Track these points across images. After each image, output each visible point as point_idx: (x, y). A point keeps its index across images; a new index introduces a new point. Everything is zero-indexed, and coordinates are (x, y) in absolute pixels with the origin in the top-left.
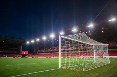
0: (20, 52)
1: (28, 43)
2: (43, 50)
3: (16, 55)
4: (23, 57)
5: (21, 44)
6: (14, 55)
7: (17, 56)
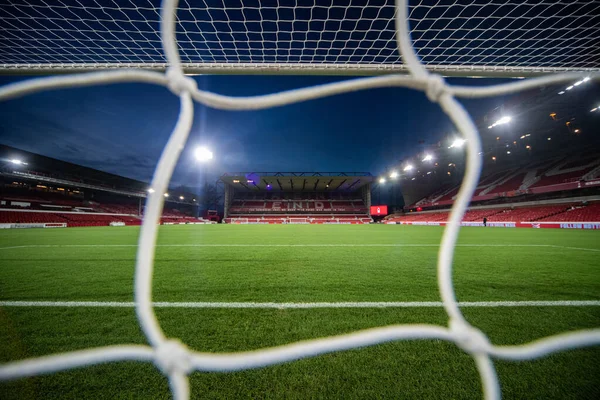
0: (367, 210)
1: (382, 181)
2: (433, 201)
3: (358, 217)
4: (375, 221)
5: (366, 186)
6: (353, 217)
7: (361, 219)
